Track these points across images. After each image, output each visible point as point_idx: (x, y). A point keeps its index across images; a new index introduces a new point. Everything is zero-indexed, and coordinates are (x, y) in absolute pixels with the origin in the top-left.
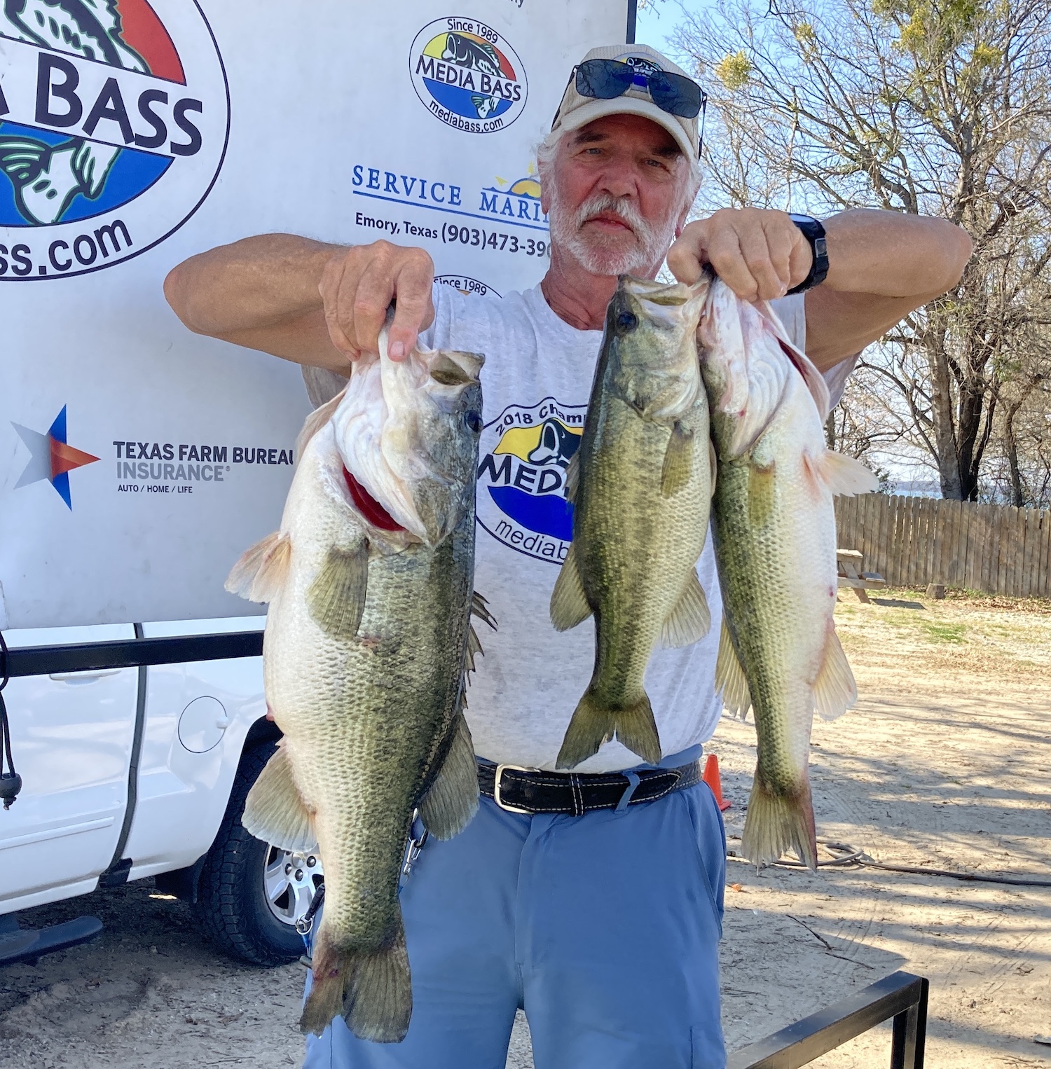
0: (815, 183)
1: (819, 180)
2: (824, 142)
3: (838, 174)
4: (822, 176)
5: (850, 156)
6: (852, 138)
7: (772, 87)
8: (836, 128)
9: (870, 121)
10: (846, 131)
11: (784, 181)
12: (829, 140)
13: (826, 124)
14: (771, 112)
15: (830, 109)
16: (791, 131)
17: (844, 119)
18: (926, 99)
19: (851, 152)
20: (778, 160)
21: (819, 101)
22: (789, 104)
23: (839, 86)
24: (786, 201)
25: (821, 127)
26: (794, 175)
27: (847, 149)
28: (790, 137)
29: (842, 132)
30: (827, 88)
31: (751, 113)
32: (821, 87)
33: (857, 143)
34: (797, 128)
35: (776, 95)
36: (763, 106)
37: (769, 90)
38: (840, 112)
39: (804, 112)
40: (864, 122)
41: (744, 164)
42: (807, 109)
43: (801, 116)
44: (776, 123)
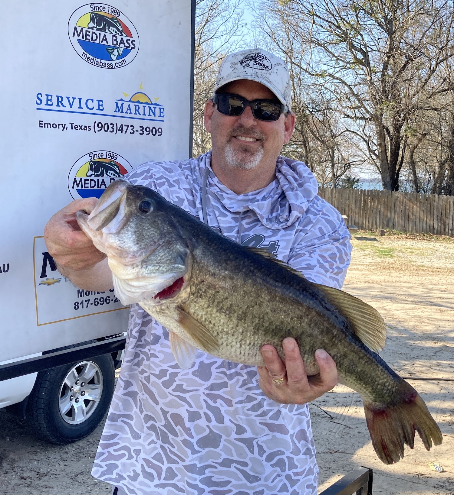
0: (323, 48)
1: (324, 47)
2: (326, 29)
3: (333, 44)
4: (326, 45)
5: (338, 35)
6: (339, 27)
7: (302, 4)
8: (331, 23)
9: (347, 19)
10: (336, 24)
11: (309, 47)
12: (328, 28)
13: (327, 21)
14: (301, 16)
15: (328, 13)
16: (311, 25)
17: (334, 17)
18: (372, 9)
19: (338, 33)
20: (305, 38)
21: (324, 11)
22: (309, 11)
23: (332, 4)
24: (310, 57)
25: (325, 22)
26: (313, 45)
27: (337, 32)
28: (311, 27)
29: (334, 24)
30: (327, 4)
31: (292, 16)
33: (341, 29)
34: (314, 23)
35: (304, 8)
36: (298, 13)
37: (301, 6)
38: (333, 15)
39: (316, 15)
40: (344, 20)
41: (291, 39)
42: (319, 14)
43: (315, 17)
44: (304, 21)
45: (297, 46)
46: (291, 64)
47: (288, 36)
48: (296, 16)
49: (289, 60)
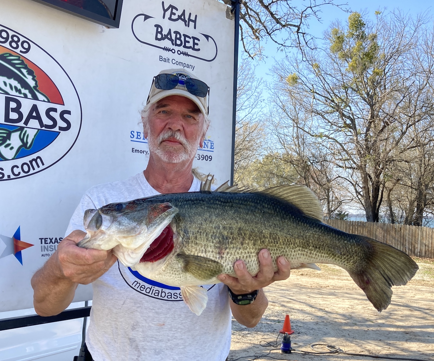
0: (321, 116)
1: (322, 115)
2: (323, 102)
3: (328, 113)
4: (323, 114)
5: (332, 107)
6: (333, 101)
7: (305, 85)
8: (327, 98)
9: (339, 95)
10: (331, 99)
11: (310, 116)
12: (325, 102)
13: (324, 97)
14: (305, 93)
15: (325, 91)
16: (312, 99)
17: (330, 95)
18: (357, 87)
19: (332, 105)
20: (308, 109)
21: (322, 89)
22: (311, 90)
23: (328, 84)
24: (311, 123)
25: (322, 97)
26: (313, 114)
27: (331, 105)
28: (312, 101)
29: (329, 99)
31: (298, 93)
32: (322, 84)
33: (335, 103)
34: (314, 98)
35: (307, 87)
36: (302, 91)
37: (304, 86)
38: (328, 92)
40: (337, 96)
41: (297, 110)
42: (318, 92)
43: (315, 94)
44: (307, 97)
45: (301, 115)
46: (297, 128)
47: (295, 108)
48: (301, 94)
49: (296, 125)
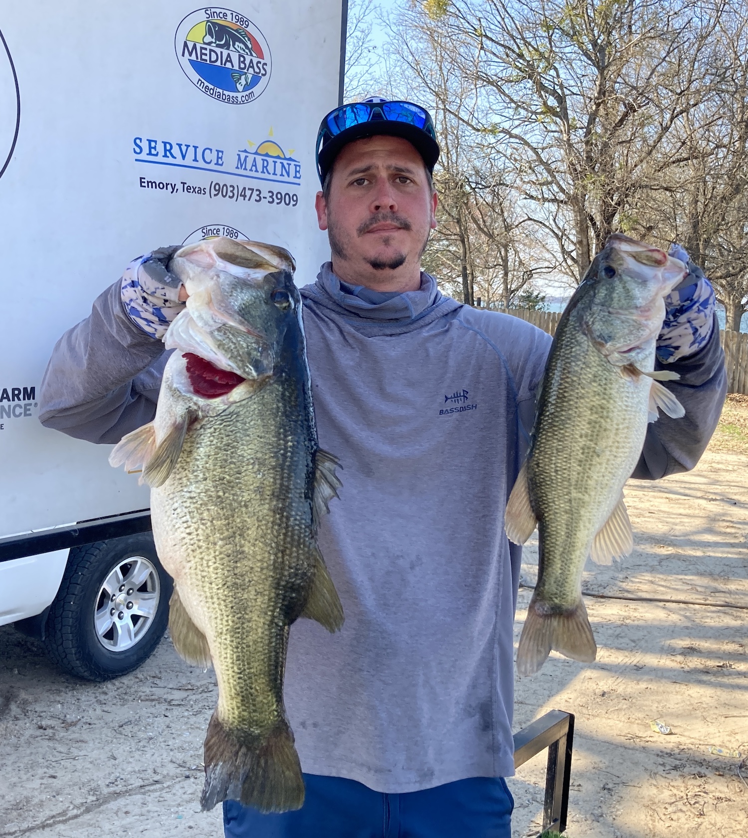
0: (495, 88)
1: (498, 87)
2: (501, 58)
3: (512, 81)
4: (499, 83)
5: (520, 69)
6: (521, 56)
7: (464, 18)
8: (509, 49)
9: (533, 43)
10: (517, 51)
11: (473, 87)
12: (505, 57)
13: (502, 45)
14: (463, 36)
15: (505, 34)
16: (477, 51)
17: (514, 40)
18: (573, 28)
19: (520, 66)
20: (468, 72)
21: (498, 29)
22: (475, 30)
23: (512, 18)
24: (474, 102)
25: (499, 47)
26: (480, 83)
27: (517, 64)
28: (477, 55)
29: (514, 52)
30: (503, 19)
31: (449, 36)
32: (499, 19)
33: (524, 60)
34: (482, 48)
35: (467, 24)
36: (457, 31)
37: (462, 21)
38: (512, 36)
39: (486, 36)
40: (530, 44)
41: (445, 73)
42: (489, 34)
43: (484, 39)
44: (467, 45)
45: (454, 84)
46: (445, 113)
47: (441, 68)
48: (454, 37)
49: (441, 106)
